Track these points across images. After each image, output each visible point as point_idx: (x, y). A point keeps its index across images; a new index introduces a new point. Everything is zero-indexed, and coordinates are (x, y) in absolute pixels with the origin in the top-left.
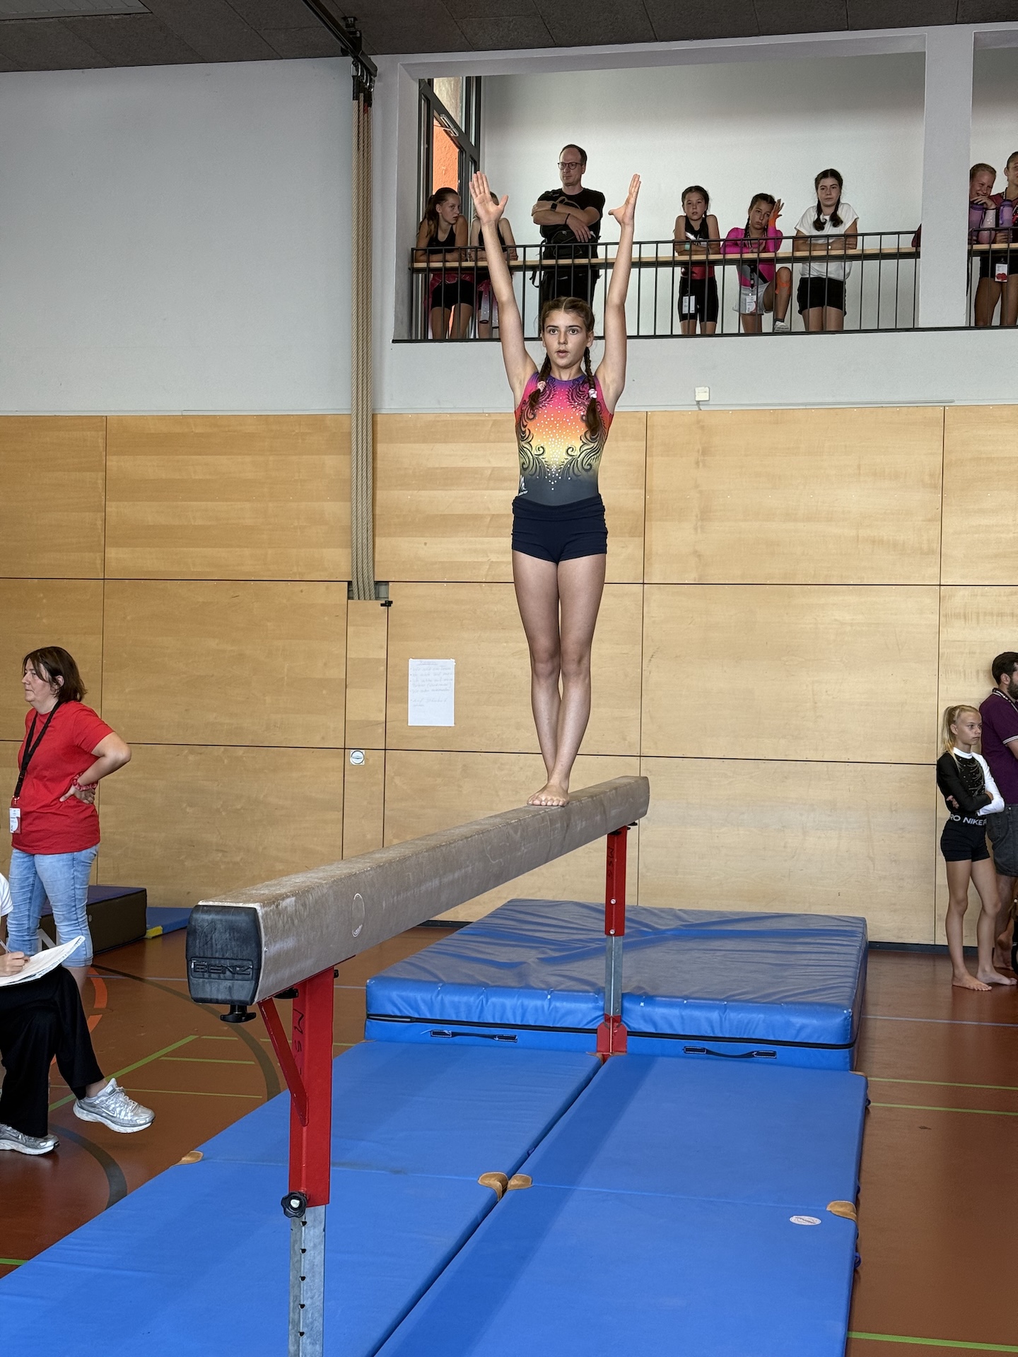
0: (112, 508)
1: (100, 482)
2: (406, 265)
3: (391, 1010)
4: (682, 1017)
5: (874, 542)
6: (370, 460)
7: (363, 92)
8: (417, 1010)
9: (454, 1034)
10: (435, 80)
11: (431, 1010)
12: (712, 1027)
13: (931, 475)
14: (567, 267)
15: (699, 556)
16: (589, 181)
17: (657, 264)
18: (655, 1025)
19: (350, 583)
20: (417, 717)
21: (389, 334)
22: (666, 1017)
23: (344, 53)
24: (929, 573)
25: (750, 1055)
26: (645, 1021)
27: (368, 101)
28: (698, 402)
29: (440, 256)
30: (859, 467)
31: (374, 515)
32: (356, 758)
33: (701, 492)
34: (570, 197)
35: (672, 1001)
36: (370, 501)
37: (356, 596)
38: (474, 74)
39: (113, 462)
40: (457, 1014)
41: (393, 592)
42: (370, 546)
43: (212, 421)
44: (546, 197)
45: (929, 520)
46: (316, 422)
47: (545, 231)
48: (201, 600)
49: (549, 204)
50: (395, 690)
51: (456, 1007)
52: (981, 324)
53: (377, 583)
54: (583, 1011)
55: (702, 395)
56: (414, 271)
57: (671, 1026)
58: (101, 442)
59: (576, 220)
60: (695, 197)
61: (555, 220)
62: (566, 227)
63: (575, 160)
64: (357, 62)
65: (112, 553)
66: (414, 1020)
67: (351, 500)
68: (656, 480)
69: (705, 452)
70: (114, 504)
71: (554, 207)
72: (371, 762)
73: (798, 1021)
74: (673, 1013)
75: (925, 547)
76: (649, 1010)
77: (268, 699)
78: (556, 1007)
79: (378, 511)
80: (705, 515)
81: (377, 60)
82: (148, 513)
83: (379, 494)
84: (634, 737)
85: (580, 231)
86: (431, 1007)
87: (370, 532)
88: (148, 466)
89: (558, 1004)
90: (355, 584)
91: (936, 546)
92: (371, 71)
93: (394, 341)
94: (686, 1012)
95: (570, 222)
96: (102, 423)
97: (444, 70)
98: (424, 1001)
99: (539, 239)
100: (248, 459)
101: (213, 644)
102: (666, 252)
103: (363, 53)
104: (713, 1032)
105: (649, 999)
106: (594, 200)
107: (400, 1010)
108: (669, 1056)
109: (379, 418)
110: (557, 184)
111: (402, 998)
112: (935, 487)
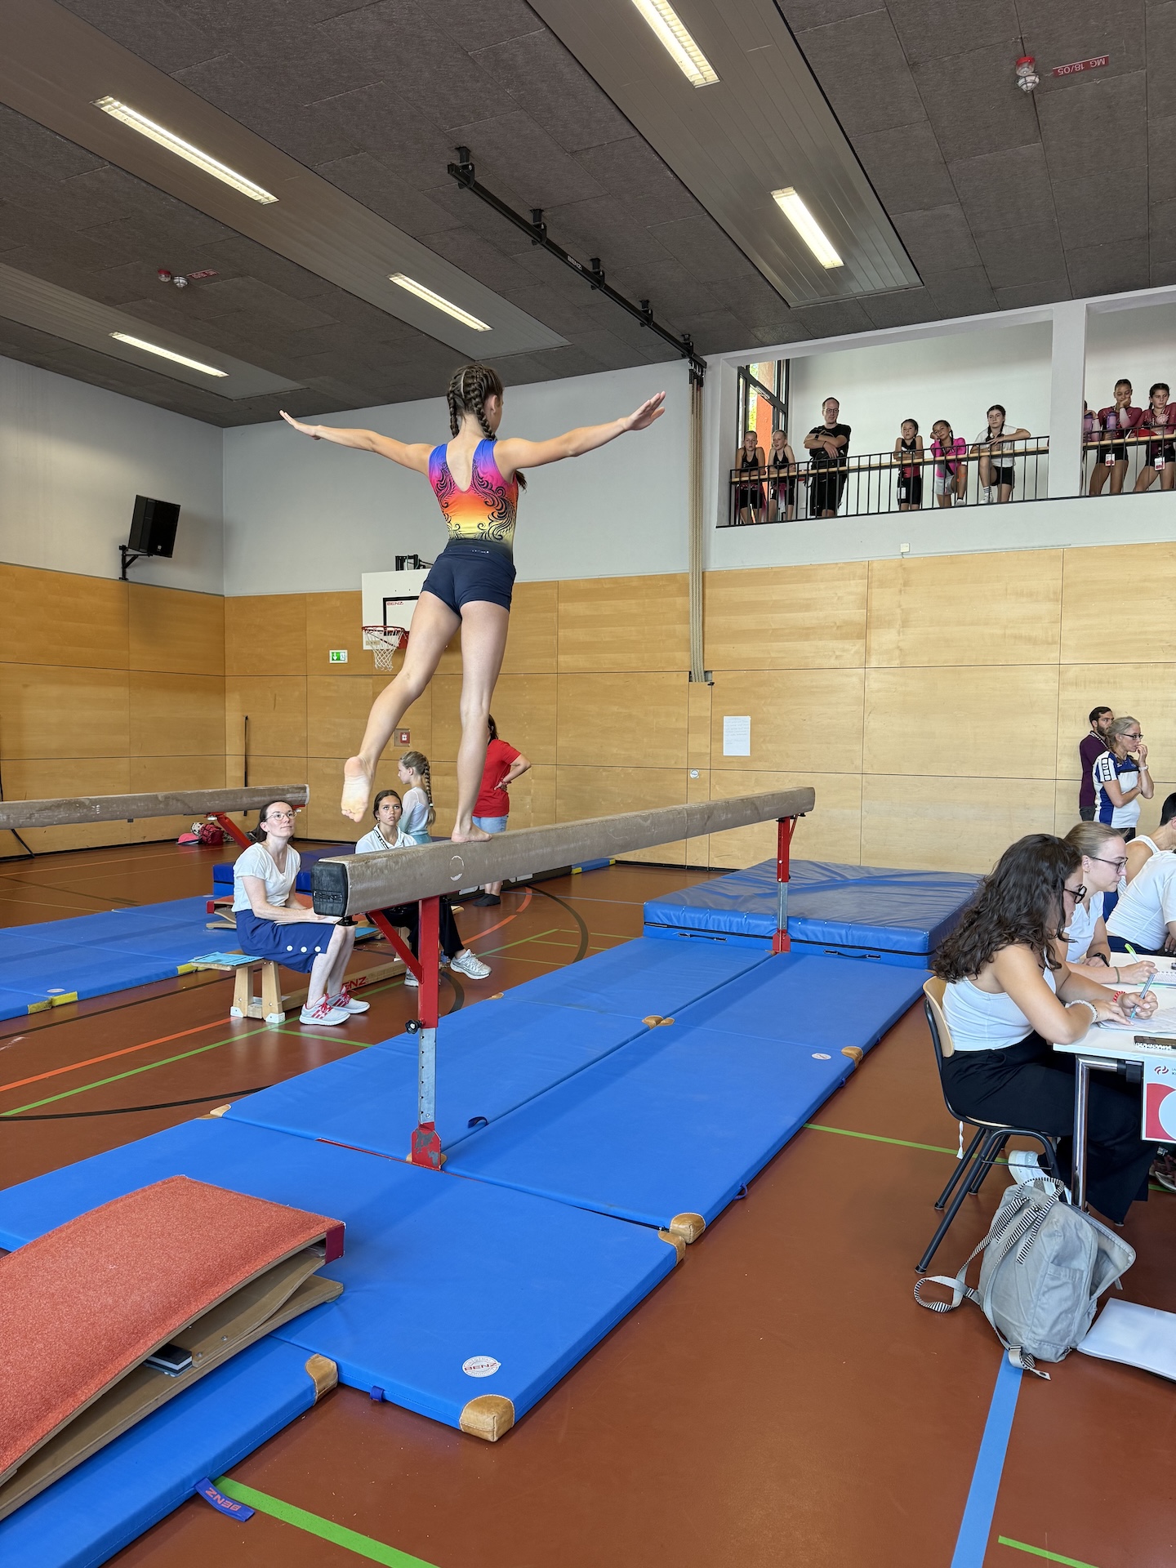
0: (561, 633)
1: (555, 618)
2: (728, 481)
3: (657, 920)
4: (823, 931)
5: (1016, 637)
6: (701, 599)
7: (697, 380)
8: (671, 920)
9: (691, 936)
10: (751, 365)
11: (678, 920)
12: (841, 938)
13: (1055, 593)
14: (825, 473)
15: (901, 650)
16: (840, 421)
17: (880, 467)
18: (807, 936)
19: (690, 672)
20: (728, 751)
21: (714, 522)
22: (813, 931)
23: (684, 357)
24: (1053, 655)
25: (864, 957)
26: (801, 933)
27: (700, 383)
28: (902, 553)
29: (747, 474)
30: (1006, 590)
31: (703, 632)
32: (693, 774)
33: (902, 610)
34: (828, 430)
35: (818, 922)
36: (701, 624)
37: (694, 680)
38: (783, 358)
39: (562, 606)
40: (693, 924)
41: (713, 677)
42: (701, 650)
43: (615, 580)
44: (814, 431)
45: (1053, 622)
46: (671, 578)
47: (813, 452)
48: (608, 683)
49: (814, 435)
50: (717, 735)
51: (693, 919)
52: (1093, 493)
53: (706, 672)
54: (765, 926)
55: (905, 548)
56: (731, 483)
57: (817, 937)
58: (556, 595)
59: (830, 445)
60: (909, 425)
61: (817, 445)
62: (823, 449)
63: (832, 407)
64: (692, 360)
65: (562, 658)
66: (669, 926)
67: (689, 623)
68: (875, 604)
69: (905, 584)
70: (562, 630)
71: (817, 437)
72: (702, 776)
73: (895, 937)
74: (818, 929)
75: (1050, 640)
76: (803, 926)
77: (645, 740)
78: (749, 923)
79: (706, 629)
80: (905, 623)
81: (705, 358)
82: (580, 635)
83: (707, 619)
84: (858, 762)
85: (832, 452)
86: (678, 919)
87: (701, 642)
88: (579, 608)
89: (751, 921)
90: (693, 673)
91: (1057, 639)
92: (702, 366)
93: (717, 527)
94: (825, 929)
95: (826, 447)
96: (556, 585)
97: (757, 359)
98: (674, 915)
99: (809, 458)
100: (633, 601)
101: (615, 709)
102: (886, 460)
103: (695, 355)
104: (842, 941)
105: (804, 920)
106: (845, 431)
107: (662, 921)
108: (815, 955)
109: (707, 574)
110: (821, 421)
111: (662, 913)
112: (1057, 601)
